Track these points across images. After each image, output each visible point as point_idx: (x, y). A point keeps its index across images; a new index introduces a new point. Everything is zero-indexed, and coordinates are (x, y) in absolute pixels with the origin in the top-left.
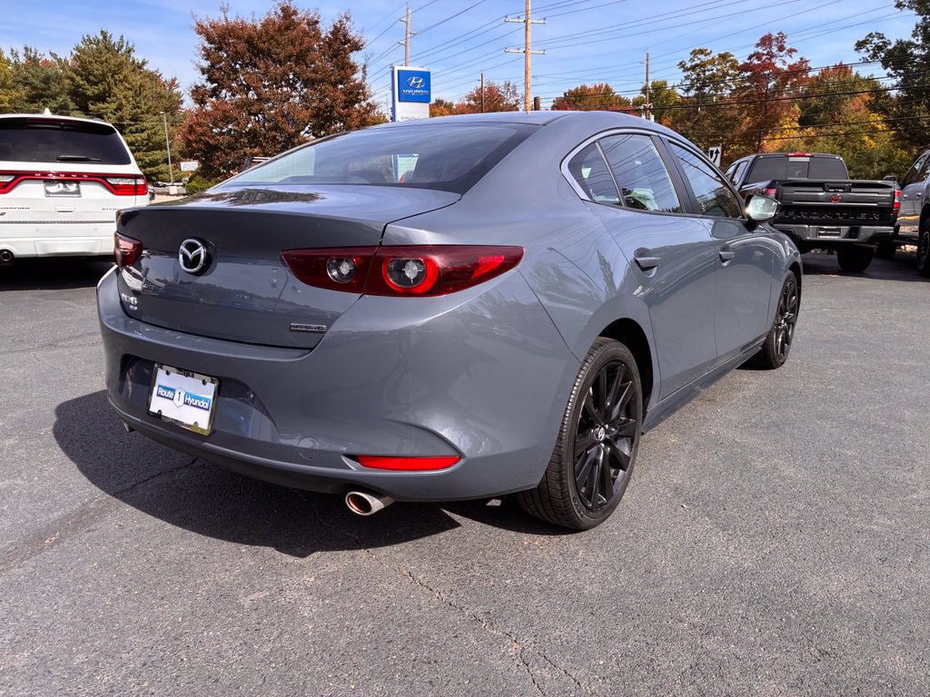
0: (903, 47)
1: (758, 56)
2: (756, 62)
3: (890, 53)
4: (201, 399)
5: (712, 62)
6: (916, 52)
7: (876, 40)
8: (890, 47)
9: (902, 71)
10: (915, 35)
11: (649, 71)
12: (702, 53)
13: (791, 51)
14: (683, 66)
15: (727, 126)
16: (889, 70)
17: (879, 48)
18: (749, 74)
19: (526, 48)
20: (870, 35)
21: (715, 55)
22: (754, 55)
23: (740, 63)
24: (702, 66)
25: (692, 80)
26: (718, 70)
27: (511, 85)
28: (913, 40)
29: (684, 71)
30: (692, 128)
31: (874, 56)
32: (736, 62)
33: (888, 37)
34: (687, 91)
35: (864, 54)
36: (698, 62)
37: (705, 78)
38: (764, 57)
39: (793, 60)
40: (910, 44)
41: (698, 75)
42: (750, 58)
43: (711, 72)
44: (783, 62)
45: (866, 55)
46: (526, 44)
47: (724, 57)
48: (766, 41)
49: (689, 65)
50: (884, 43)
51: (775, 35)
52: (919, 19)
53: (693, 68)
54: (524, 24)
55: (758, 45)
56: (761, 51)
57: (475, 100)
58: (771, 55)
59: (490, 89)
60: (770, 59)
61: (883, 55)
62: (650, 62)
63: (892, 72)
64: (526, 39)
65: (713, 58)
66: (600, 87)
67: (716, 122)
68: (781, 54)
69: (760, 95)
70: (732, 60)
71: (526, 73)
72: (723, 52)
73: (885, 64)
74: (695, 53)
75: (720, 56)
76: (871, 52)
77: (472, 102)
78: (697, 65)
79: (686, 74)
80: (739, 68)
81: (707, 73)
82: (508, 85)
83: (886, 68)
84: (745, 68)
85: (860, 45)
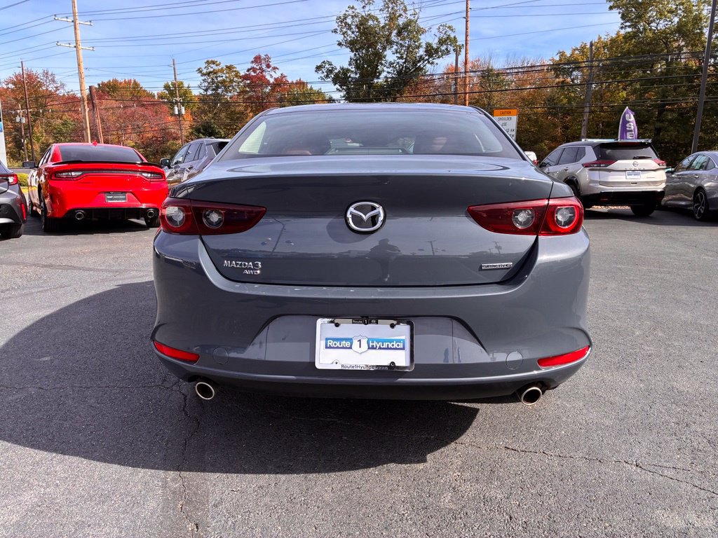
0: (345, 72)
1: (254, 70)
2: (253, 74)
3: (337, 76)
4: (391, 341)
5: (222, 71)
6: (352, 75)
7: (327, 66)
8: (336, 71)
9: (345, 87)
10: (350, 65)
11: (177, 73)
12: (214, 64)
13: (275, 68)
14: (201, 72)
15: (238, 118)
16: (337, 86)
17: (330, 71)
18: (248, 82)
19: (77, 44)
20: (324, 62)
21: (223, 65)
22: (251, 69)
23: (242, 73)
24: (215, 73)
25: (209, 83)
26: (226, 77)
27: (50, 73)
28: (350, 68)
29: (202, 76)
30: (213, 118)
31: (327, 76)
32: (238, 72)
33: (334, 64)
34: (206, 90)
35: (320, 74)
36: (212, 70)
37: (219, 82)
38: (258, 71)
39: (277, 75)
40: (348, 70)
41: (213, 79)
42: (248, 70)
43: (221, 78)
44: (271, 77)
45: (322, 75)
46: (76, 40)
47: (229, 68)
48: (257, 59)
49: (205, 71)
50: (332, 68)
51: (263, 56)
52: (352, 55)
53: (208, 74)
54: (73, 24)
55: (252, 62)
56: (255, 66)
57: (14, 84)
58: (263, 71)
59: (30, 76)
60: (261, 73)
61: (333, 76)
62: (176, 66)
63: (339, 87)
64: (76, 37)
65: (222, 68)
66: (129, 82)
67: (230, 114)
68: (269, 70)
69: (258, 98)
70: (235, 71)
71: (79, 65)
72: (229, 65)
73: (335, 81)
74: (208, 62)
75: (227, 67)
76: (326, 74)
77: (11, 86)
78: (210, 72)
79: (203, 78)
80: (241, 77)
81: (219, 79)
82: (47, 74)
83: (335, 85)
84: (246, 77)
85: (318, 68)
